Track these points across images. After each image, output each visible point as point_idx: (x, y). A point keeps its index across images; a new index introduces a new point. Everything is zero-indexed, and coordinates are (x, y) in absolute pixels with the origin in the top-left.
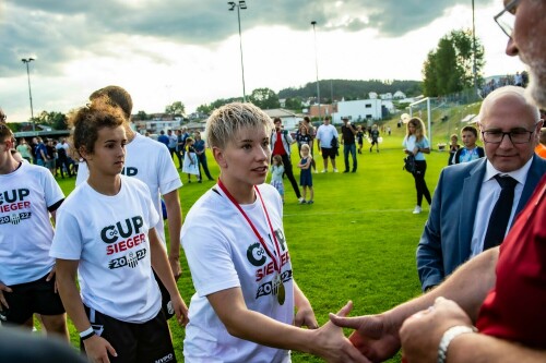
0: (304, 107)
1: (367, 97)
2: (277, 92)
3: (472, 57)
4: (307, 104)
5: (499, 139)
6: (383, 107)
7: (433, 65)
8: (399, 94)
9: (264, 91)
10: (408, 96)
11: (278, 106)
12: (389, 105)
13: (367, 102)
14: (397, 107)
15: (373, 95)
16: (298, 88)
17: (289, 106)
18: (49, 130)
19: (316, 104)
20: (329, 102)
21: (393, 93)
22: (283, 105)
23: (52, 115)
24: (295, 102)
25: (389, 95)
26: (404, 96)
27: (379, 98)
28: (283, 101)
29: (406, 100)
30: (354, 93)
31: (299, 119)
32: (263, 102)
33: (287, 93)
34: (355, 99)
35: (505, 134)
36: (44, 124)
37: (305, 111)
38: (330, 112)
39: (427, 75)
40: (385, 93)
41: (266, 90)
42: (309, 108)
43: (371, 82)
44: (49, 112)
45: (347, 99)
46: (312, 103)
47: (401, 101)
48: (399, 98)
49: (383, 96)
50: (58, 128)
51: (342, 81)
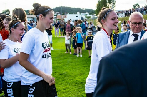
1: (76, 14)
3: (112, 3)
5: (136, 25)
6: (82, 17)
7: (99, 5)
8: (87, 13)
12: (84, 17)
13: (77, 15)
14: (86, 17)
15: (78, 13)
19: (59, 14)
20: (63, 14)
21: (85, 13)
25: (84, 14)
26: (89, 14)
27: (80, 14)
29: (89, 16)
30: (72, 12)
34: (72, 14)
35: (137, 24)
38: (64, 17)
39: (97, 8)
40: (82, 12)
43: (78, 8)
45: (70, 14)
46: (57, 14)
47: (88, 16)
48: (87, 15)
49: (82, 14)
51: (68, 7)
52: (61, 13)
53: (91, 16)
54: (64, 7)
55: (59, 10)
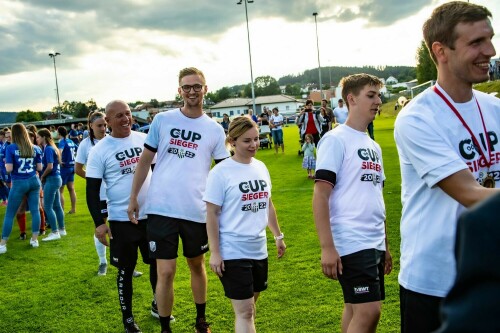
0: (303, 93)
2: (277, 80)
4: (306, 90)
7: (426, 51)
8: (391, 79)
9: (266, 79)
10: (400, 81)
11: (279, 93)
14: (390, 91)
16: (296, 75)
17: (289, 92)
18: (71, 118)
19: (314, 90)
20: (327, 88)
21: (386, 78)
22: (283, 91)
23: (73, 104)
24: (295, 89)
26: (396, 81)
28: (283, 88)
29: (398, 85)
31: (300, 104)
32: (265, 89)
33: (287, 80)
36: (66, 112)
37: (305, 96)
38: (328, 97)
39: (421, 60)
41: (268, 77)
42: (308, 93)
44: (70, 102)
46: (310, 89)
47: (394, 86)
48: (391, 83)
50: (78, 117)
51: (337, 68)
52: (322, 85)
53: (404, 85)
54: (327, 68)
55: (313, 78)
